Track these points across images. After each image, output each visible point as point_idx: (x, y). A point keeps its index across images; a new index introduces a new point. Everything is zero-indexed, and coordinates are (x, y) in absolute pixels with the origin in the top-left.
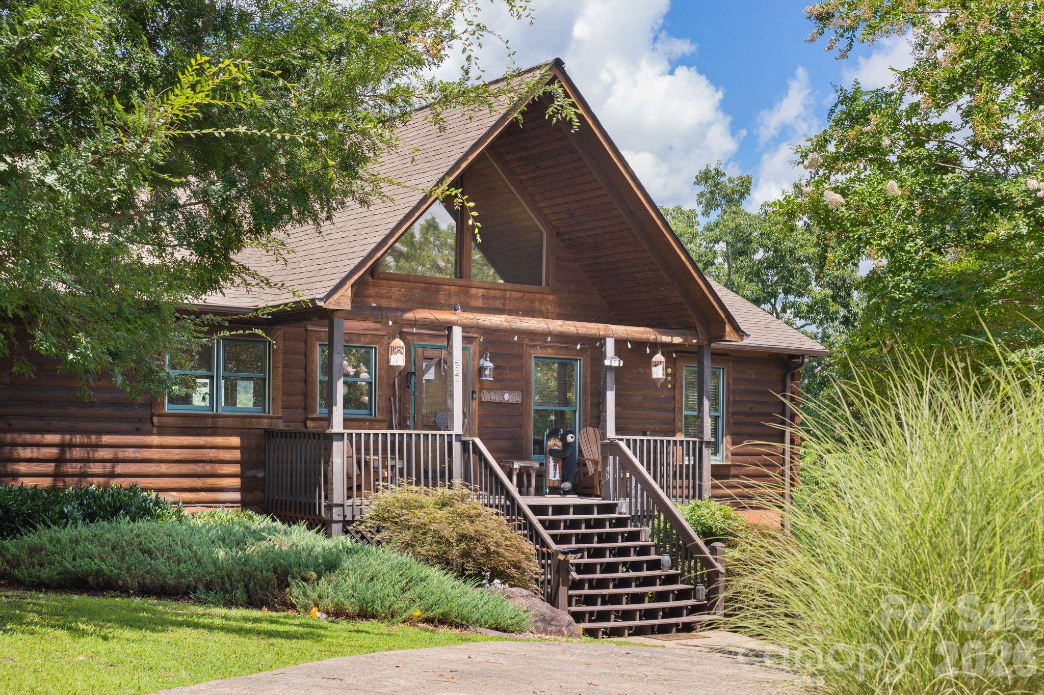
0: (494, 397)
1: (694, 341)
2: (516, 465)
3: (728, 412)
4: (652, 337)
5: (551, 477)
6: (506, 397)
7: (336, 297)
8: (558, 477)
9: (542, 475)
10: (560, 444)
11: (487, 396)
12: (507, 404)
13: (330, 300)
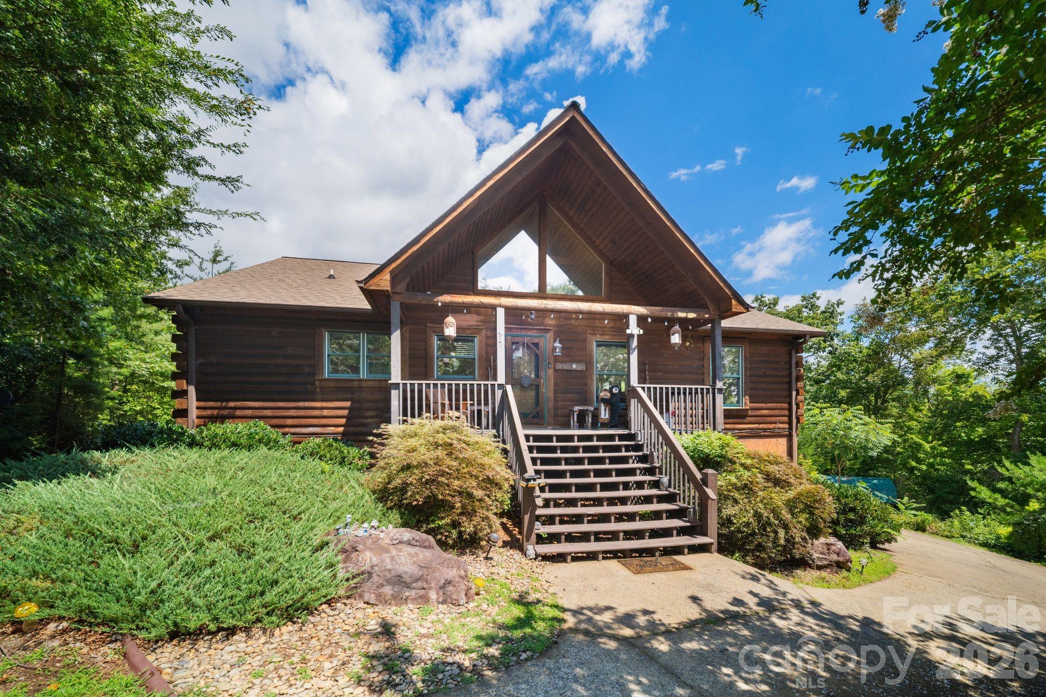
0: (566, 367)
1: (707, 316)
2: (576, 408)
3: (746, 375)
4: (669, 314)
5: (602, 416)
6: (574, 366)
7: (376, 280)
8: (607, 416)
9: (596, 415)
10: (609, 394)
11: (559, 366)
12: (575, 371)
13: (370, 282)
